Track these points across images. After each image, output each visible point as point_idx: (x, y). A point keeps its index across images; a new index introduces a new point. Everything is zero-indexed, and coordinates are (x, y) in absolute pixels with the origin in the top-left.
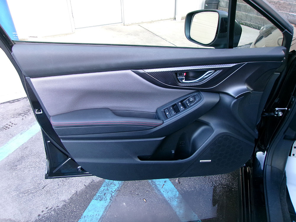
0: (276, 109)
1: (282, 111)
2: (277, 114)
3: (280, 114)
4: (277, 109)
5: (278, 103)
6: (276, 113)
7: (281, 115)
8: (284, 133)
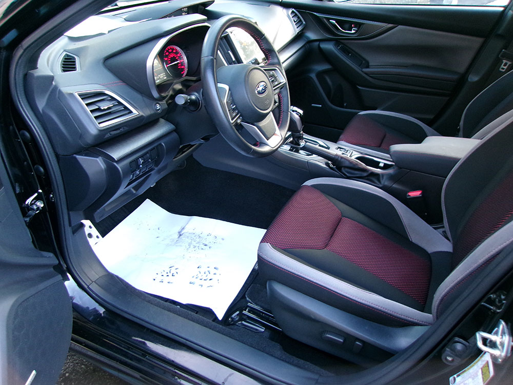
0: (27, 203)
1: (36, 199)
2: (38, 208)
3: (40, 204)
4: (29, 201)
5: (23, 191)
6: (35, 207)
7: (42, 205)
8: (70, 225)
